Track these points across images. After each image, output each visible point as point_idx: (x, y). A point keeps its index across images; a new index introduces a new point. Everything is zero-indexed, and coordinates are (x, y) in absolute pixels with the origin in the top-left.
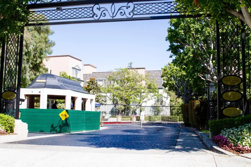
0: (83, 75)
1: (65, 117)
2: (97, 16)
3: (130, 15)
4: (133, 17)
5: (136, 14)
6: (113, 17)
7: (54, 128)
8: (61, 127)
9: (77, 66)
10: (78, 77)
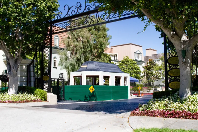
0: (143, 57)
1: (92, 90)
2: (89, 23)
3: (107, 19)
4: (109, 20)
5: (111, 18)
6: (98, 22)
7: (87, 98)
8: (90, 97)
9: (138, 51)
10: (140, 59)
